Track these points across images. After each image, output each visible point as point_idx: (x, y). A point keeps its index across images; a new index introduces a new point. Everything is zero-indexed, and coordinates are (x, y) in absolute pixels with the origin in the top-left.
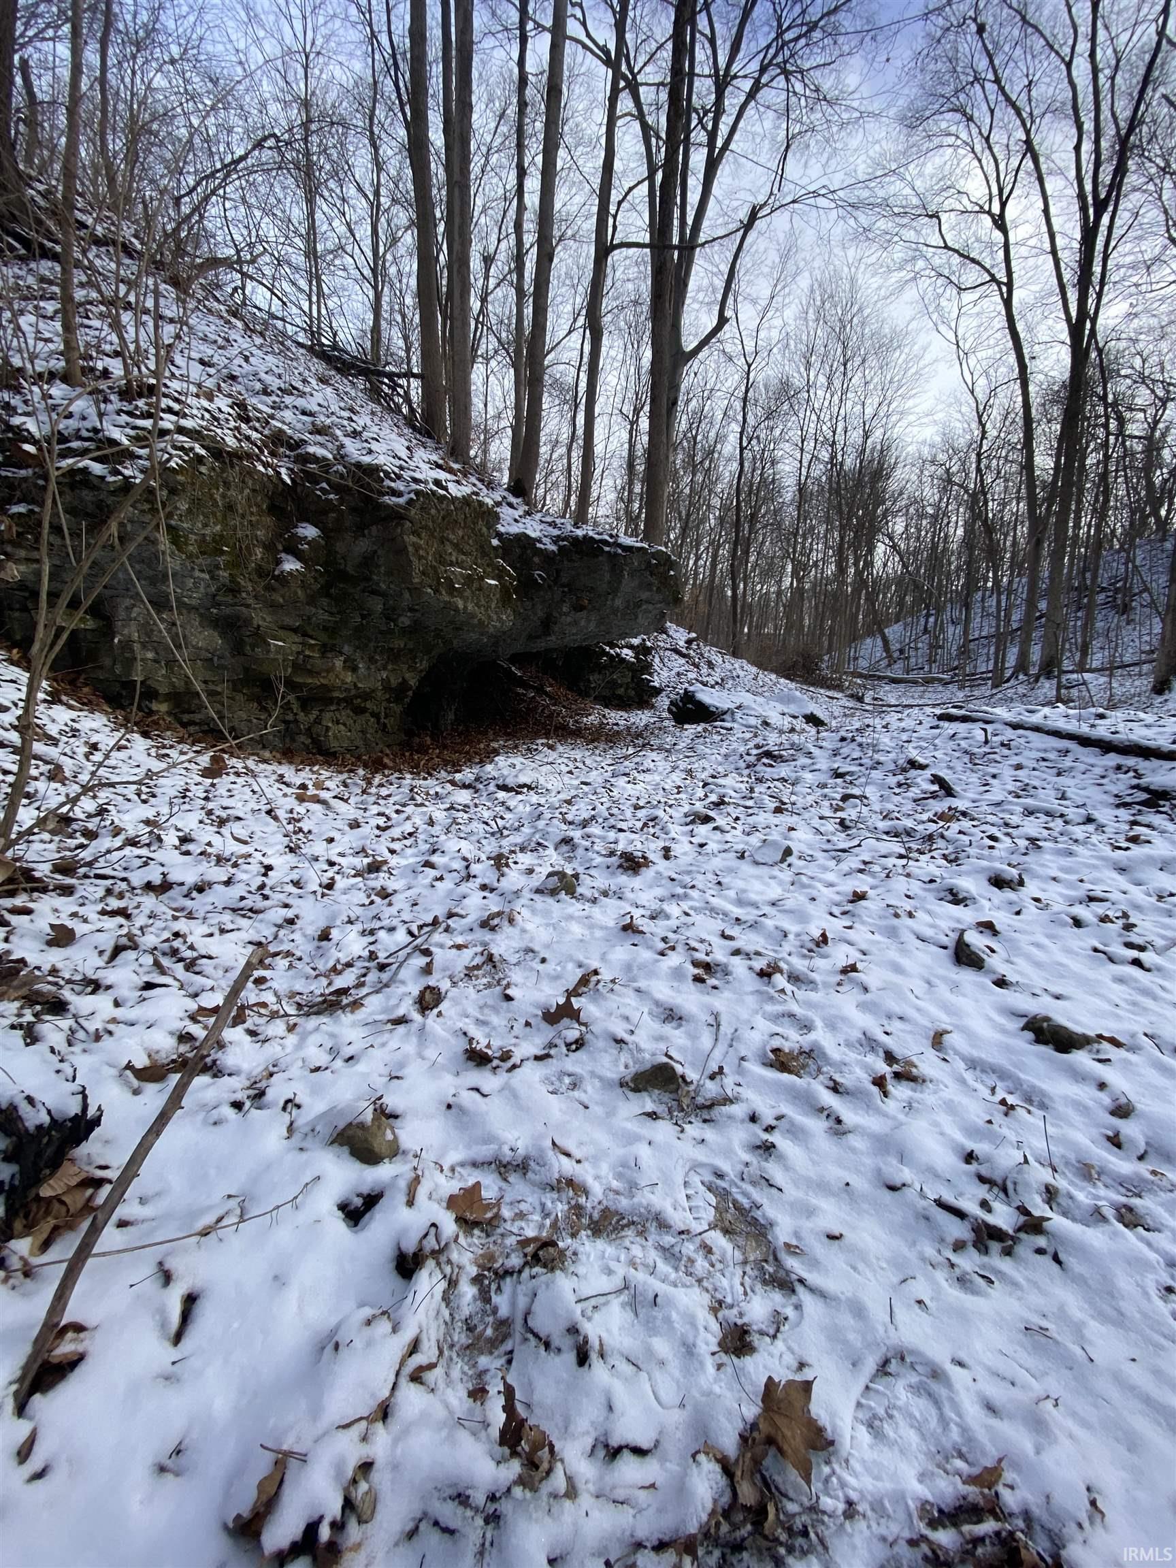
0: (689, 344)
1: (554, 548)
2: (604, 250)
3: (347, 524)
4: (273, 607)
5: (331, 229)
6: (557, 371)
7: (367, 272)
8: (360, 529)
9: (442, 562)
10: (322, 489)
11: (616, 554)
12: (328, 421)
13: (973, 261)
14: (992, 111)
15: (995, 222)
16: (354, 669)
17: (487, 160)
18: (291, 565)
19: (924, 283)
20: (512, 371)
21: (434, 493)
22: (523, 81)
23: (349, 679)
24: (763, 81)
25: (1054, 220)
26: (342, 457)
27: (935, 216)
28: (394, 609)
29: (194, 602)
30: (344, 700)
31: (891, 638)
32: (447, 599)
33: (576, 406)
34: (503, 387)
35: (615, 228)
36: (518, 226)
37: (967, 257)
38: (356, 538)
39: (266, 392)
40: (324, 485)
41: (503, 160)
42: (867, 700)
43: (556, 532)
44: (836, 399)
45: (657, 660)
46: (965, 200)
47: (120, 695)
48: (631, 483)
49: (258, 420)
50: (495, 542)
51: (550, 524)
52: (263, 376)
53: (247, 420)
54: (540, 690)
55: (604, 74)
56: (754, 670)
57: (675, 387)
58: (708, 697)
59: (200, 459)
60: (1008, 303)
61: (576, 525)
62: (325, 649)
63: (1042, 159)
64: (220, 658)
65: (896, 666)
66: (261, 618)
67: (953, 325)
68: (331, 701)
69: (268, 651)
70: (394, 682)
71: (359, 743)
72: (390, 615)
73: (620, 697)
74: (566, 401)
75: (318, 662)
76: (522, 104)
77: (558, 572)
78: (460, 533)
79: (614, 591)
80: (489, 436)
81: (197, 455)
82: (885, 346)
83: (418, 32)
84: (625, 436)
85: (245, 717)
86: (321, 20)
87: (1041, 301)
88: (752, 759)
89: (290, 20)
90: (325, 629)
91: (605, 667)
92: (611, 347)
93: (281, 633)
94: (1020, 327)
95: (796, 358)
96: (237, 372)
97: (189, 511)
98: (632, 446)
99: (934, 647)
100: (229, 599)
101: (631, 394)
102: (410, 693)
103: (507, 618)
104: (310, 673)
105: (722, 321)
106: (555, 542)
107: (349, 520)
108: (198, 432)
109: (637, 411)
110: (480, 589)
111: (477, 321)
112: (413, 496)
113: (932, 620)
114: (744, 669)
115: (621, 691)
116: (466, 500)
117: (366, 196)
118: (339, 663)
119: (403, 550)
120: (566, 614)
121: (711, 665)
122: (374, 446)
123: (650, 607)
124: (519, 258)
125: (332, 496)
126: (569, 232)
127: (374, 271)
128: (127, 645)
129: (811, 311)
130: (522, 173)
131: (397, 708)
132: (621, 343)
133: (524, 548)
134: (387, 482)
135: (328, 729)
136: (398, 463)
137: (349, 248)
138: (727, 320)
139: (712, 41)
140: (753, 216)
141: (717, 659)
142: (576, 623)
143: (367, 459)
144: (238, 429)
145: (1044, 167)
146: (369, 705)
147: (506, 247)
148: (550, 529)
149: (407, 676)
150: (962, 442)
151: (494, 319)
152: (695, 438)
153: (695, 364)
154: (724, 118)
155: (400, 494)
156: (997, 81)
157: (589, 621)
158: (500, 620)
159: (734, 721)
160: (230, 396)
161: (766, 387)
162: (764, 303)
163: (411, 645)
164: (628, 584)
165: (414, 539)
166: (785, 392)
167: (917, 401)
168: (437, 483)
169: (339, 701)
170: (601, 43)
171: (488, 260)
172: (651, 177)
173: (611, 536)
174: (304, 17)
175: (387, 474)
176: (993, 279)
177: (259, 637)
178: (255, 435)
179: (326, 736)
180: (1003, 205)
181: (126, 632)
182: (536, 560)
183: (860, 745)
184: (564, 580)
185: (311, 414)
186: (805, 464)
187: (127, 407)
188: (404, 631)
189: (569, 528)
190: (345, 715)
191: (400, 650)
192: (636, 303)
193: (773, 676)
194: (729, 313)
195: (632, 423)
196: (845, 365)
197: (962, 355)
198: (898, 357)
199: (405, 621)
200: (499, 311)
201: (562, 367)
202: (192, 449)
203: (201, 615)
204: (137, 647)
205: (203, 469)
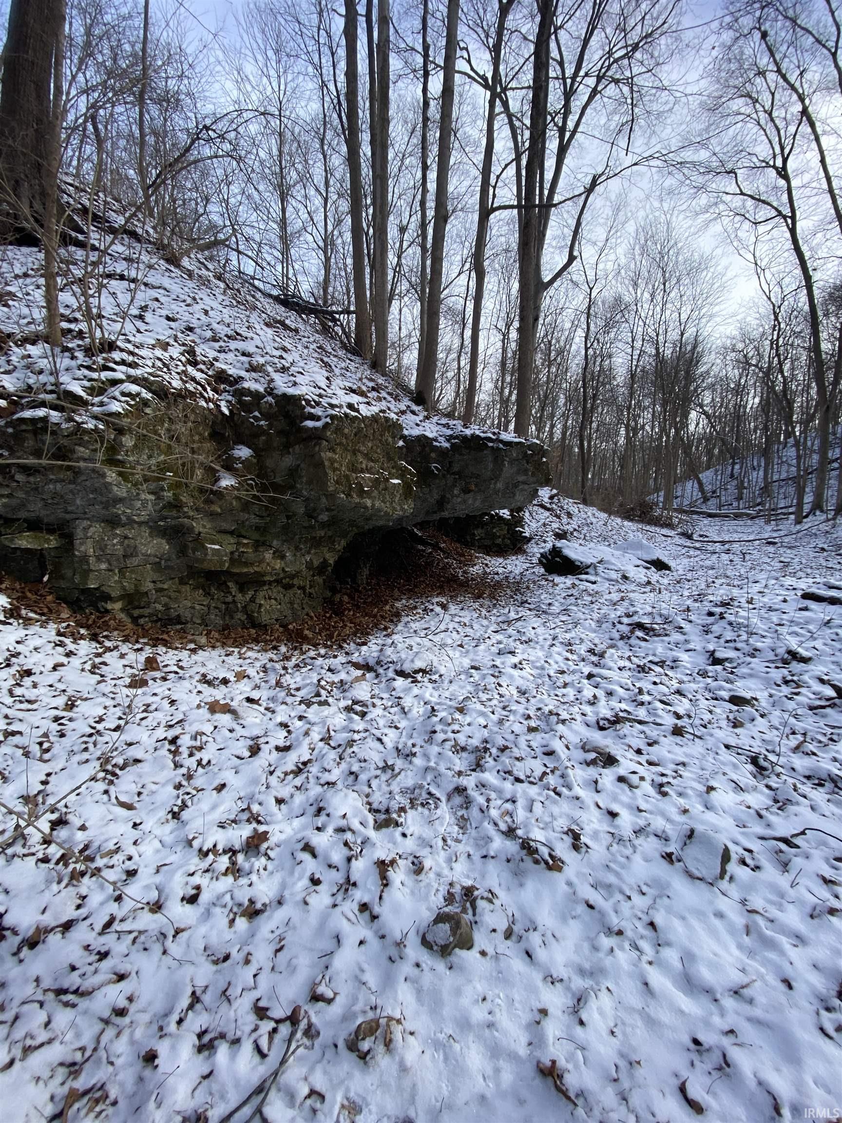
0: (546, 277)
1: (447, 445)
2: (485, 212)
3: (275, 445)
4: (212, 515)
5: (297, 217)
6: (450, 301)
7: (321, 244)
8: (286, 447)
9: (354, 468)
10: (255, 418)
11: (498, 449)
12: (262, 360)
13: (764, 202)
14: (773, 94)
15: (779, 173)
16: (283, 557)
17: (402, 163)
18: (227, 481)
19: (726, 220)
20: (419, 304)
21: (346, 415)
22: (426, 104)
23: (278, 567)
24: (599, 89)
25: (830, 168)
26: (272, 389)
27: (732, 171)
28: (315, 510)
29: (142, 519)
30: (276, 581)
31: (704, 481)
32: (358, 500)
33: (464, 325)
34: (413, 314)
35: (494, 196)
36: (423, 203)
37: (759, 200)
38: (282, 456)
39: (215, 339)
40: (257, 414)
41: (413, 161)
42: (695, 537)
43: (449, 432)
44: (658, 309)
45: (527, 514)
46: (755, 160)
47: (78, 600)
48: (503, 375)
49: (204, 363)
50: (401, 443)
51: (444, 426)
52: (215, 326)
53: (194, 364)
54: (436, 547)
55: (482, 95)
56: (603, 516)
57: (537, 308)
58: (573, 550)
59: (145, 403)
60: (793, 231)
61: (465, 426)
62: (258, 545)
63: (818, 124)
64: (166, 561)
65: (709, 503)
66: (201, 525)
67: (752, 249)
68: (264, 583)
69: (206, 554)
70: (316, 563)
71: (288, 613)
72: (310, 514)
73: (498, 545)
74: (457, 322)
75: (252, 555)
76: (426, 119)
77: (450, 463)
78: (370, 444)
79: (496, 477)
80: (402, 349)
81: (142, 399)
82: (695, 270)
83: (351, 74)
84: (499, 344)
85: (189, 605)
86: (290, 77)
87: (821, 228)
88: (625, 629)
89: (268, 77)
90: (257, 528)
91: (486, 524)
92: (491, 283)
93: (218, 537)
94: (804, 248)
95: (627, 282)
96: (195, 323)
97: (135, 446)
98: (504, 350)
99: (740, 487)
100: (174, 513)
101: (503, 315)
102: (329, 569)
103: (409, 507)
104: (246, 564)
105: (572, 259)
106: (448, 441)
107: (277, 441)
108: (145, 379)
109: (508, 326)
110: (385, 489)
111: (395, 271)
112: (328, 420)
113: (737, 467)
114: (594, 515)
115: (499, 541)
116: (375, 418)
117: (321, 194)
118: (268, 555)
119: (320, 464)
120: (457, 496)
121: (569, 515)
122: (299, 379)
123: (526, 487)
124: (423, 225)
125: (262, 423)
126: (460, 206)
127: (325, 241)
128: (85, 558)
129: (637, 247)
130: (425, 168)
131: (319, 580)
132: (496, 279)
133: (424, 446)
134: (308, 409)
135: (260, 606)
136: (318, 391)
137: (309, 229)
138: (575, 258)
139: (561, 64)
140: (594, 183)
141: (574, 509)
142: (465, 501)
143: (292, 391)
144: (185, 372)
145: (819, 130)
146: (296, 581)
147: (416, 219)
148: (445, 430)
149: (327, 556)
150: (756, 334)
151: (406, 269)
152: (550, 342)
153: (551, 291)
154: (571, 117)
155: (318, 419)
156: (779, 71)
157: (475, 500)
158: (402, 509)
159: (597, 574)
160: (184, 345)
161: (603, 303)
162: (601, 244)
163: (330, 533)
164: (508, 470)
165: (329, 454)
166: (618, 306)
167: (722, 307)
168: (350, 406)
169: (270, 583)
170: (482, 73)
171: (403, 230)
172: (518, 159)
173: (494, 434)
174: (279, 76)
175: (308, 402)
176: (780, 213)
177: (199, 542)
178: (199, 376)
179: (259, 612)
180: (785, 161)
181: (83, 548)
182: (433, 455)
183: (730, 624)
184: (456, 468)
185: (248, 355)
186: (635, 357)
187: (88, 362)
188: (323, 525)
189: (460, 428)
190: (276, 591)
191: (321, 538)
192: (507, 251)
193: (619, 520)
194: (576, 253)
195: (504, 335)
196: (664, 284)
197: (759, 269)
198: (704, 275)
199: (324, 517)
200: (410, 263)
201: (453, 299)
202: (138, 394)
203: (150, 527)
204: (92, 560)
205: (148, 411)
